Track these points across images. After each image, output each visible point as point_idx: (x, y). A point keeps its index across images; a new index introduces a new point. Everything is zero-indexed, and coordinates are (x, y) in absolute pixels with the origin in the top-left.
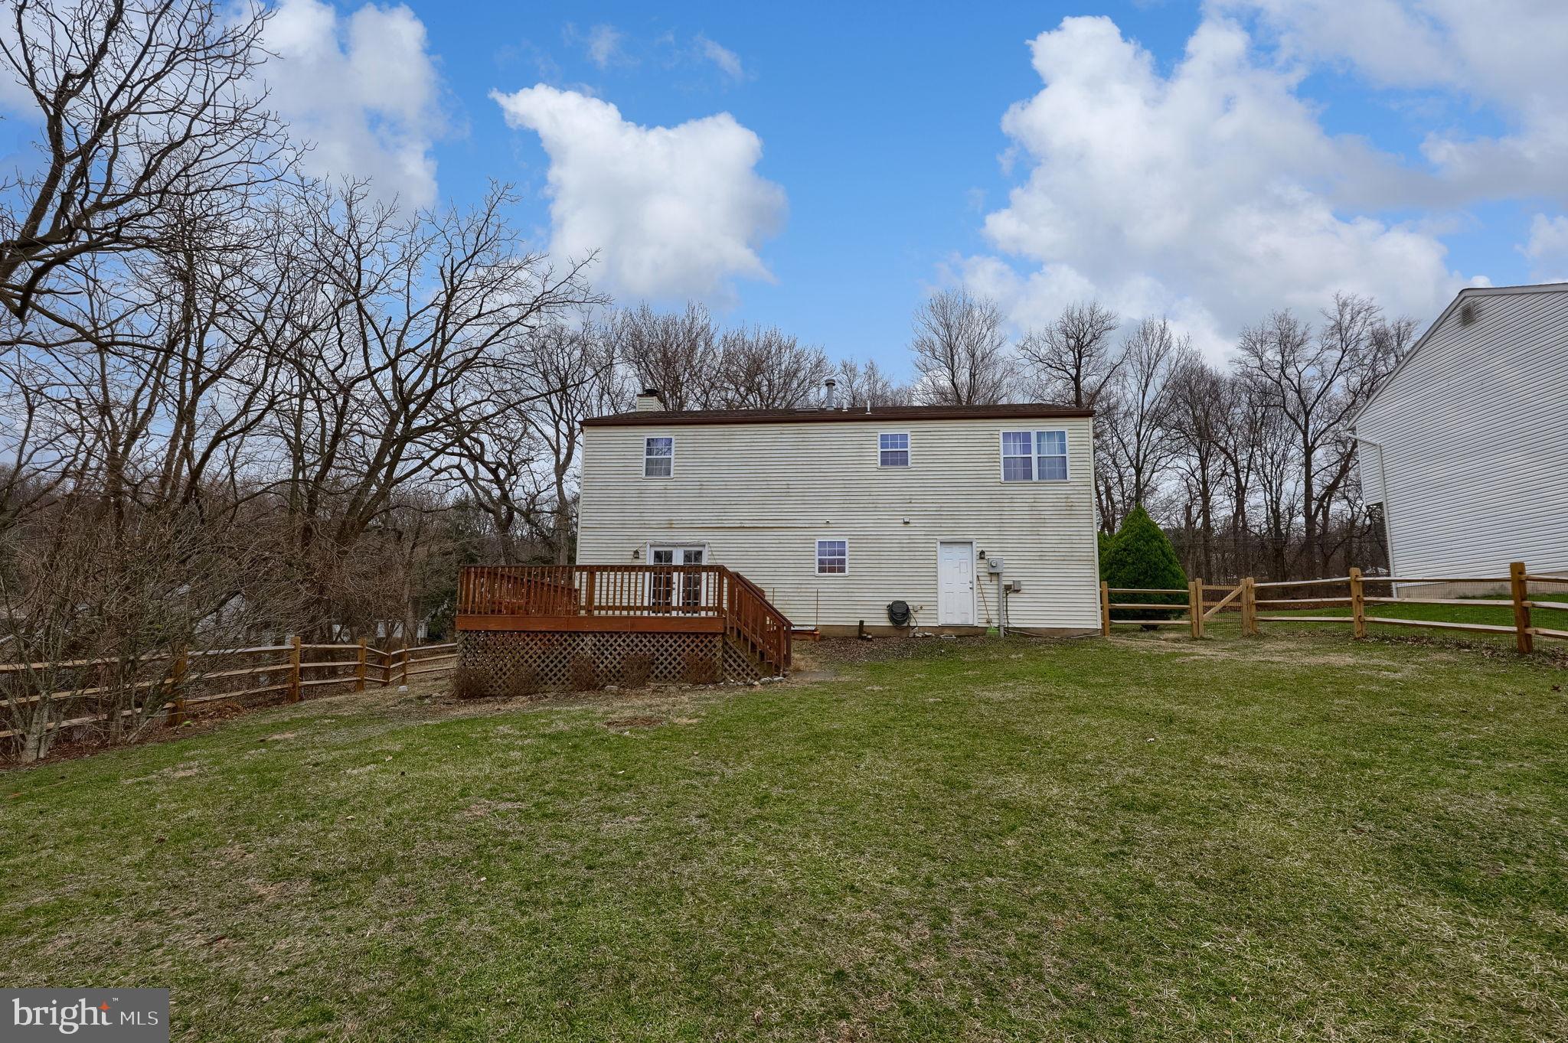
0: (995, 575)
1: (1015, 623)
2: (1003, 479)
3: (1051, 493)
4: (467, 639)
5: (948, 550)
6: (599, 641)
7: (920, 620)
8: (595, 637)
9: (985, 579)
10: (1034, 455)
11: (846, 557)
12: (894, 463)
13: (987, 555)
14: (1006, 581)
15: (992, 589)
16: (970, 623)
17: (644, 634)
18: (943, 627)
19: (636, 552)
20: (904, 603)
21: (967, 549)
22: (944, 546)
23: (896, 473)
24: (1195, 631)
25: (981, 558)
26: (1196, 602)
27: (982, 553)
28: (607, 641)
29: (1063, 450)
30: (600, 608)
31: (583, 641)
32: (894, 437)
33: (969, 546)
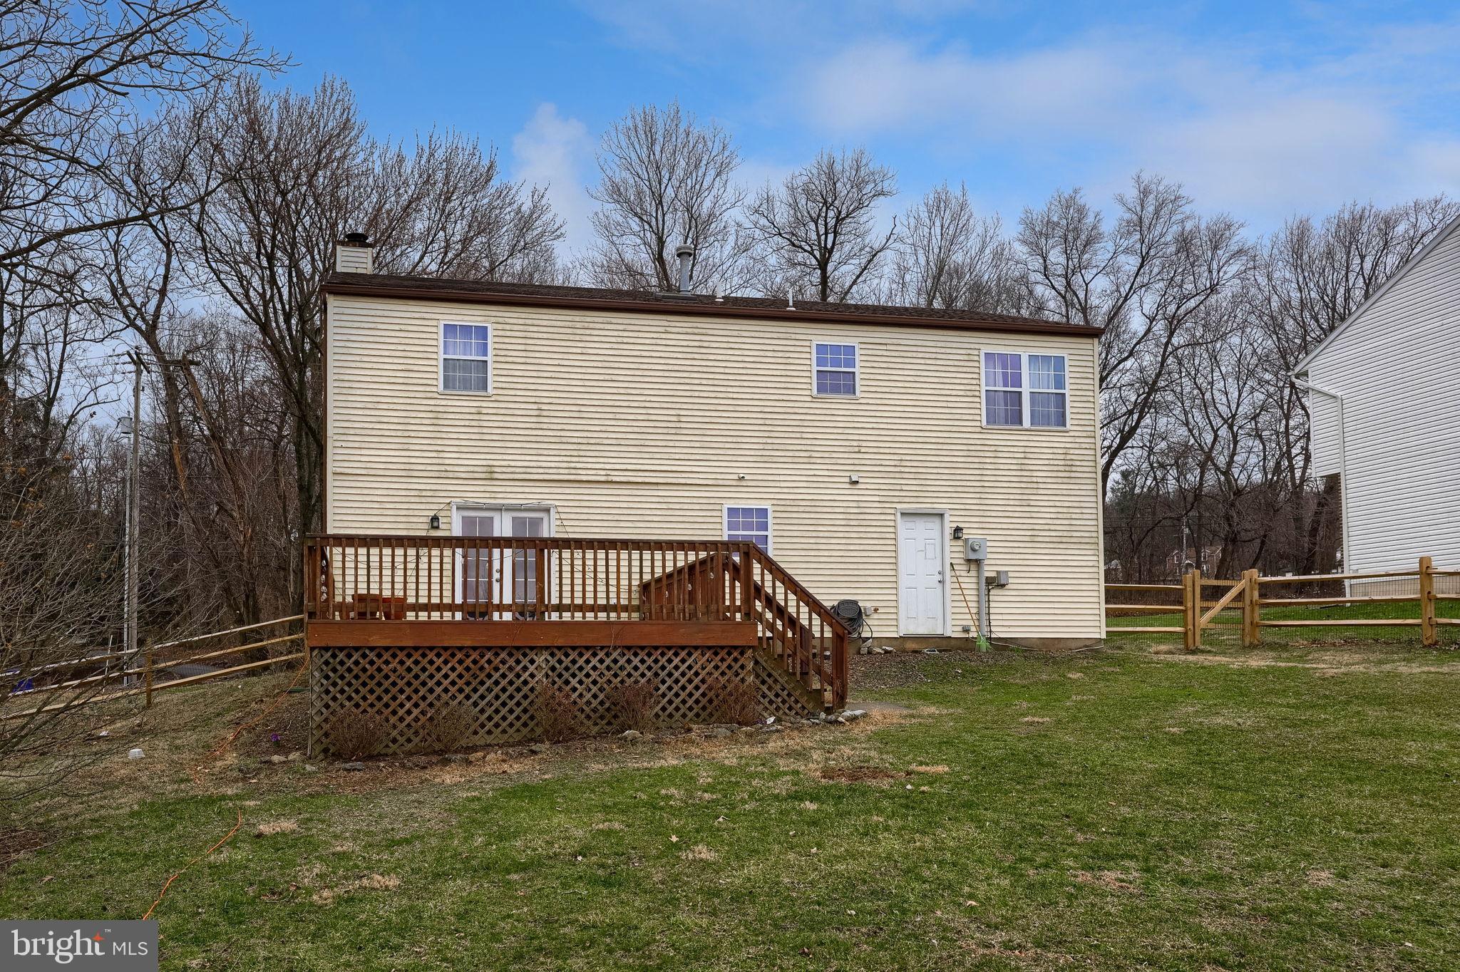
0: (975, 564)
1: (1001, 631)
2: (984, 423)
3: (1047, 443)
4: (327, 663)
5: (910, 525)
6: (560, 662)
7: (876, 628)
8: (552, 655)
9: (961, 569)
10: (1026, 390)
11: (769, 533)
12: (836, 389)
13: (966, 534)
14: (989, 571)
15: (969, 582)
16: (939, 631)
17: (634, 649)
18: (904, 639)
19: (435, 519)
20: (855, 602)
21: (934, 524)
22: (906, 518)
23: (837, 404)
24: (1190, 641)
25: (957, 538)
26: (1193, 599)
27: (958, 530)
28: (574, 662)
29: (1060, 383)
30: (560, 608)
31: (532, 662)
32: (836, 349)
33: (937, 520)
